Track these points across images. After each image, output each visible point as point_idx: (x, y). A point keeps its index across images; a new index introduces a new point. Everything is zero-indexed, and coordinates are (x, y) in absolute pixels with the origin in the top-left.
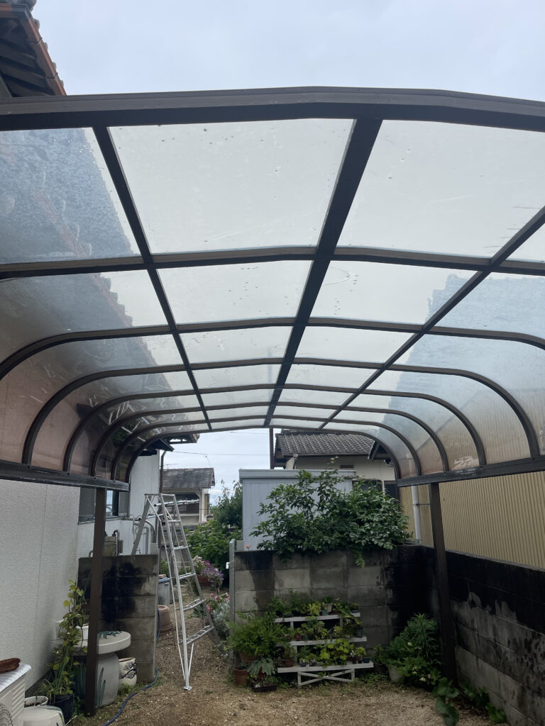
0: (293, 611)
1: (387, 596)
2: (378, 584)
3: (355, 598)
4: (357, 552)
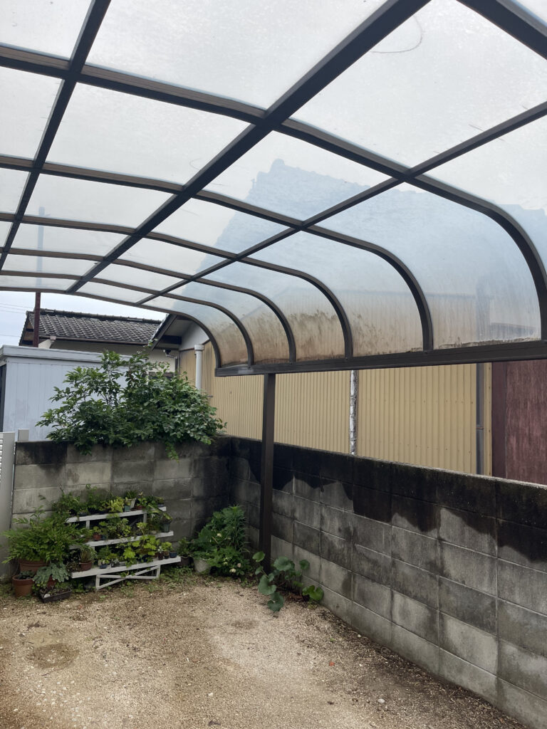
0: (89, 509)
1: (193, 488)
3: (159, 492)
4: (171, 445)
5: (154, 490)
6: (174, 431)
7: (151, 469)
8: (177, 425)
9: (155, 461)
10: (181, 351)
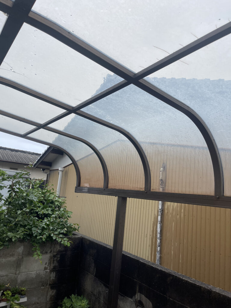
1: (50, 277)
2: (45, 268)
3: (23, 283)
4: (36, 245)
5: (19, 281)
6: (40, 234)
7: (18, 264)
8: (43, 229)
9: (23, 258)
10: (51, 170)
